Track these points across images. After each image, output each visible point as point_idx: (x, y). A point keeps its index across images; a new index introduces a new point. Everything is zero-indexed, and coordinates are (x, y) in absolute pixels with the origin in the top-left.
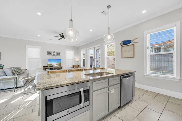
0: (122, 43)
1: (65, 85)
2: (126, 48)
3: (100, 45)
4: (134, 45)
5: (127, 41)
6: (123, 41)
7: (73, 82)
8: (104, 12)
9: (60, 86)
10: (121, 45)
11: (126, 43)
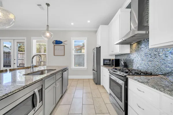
0: (55, 42)
1: (17, 91)
2: (58, 47)
3: (25, 38)
4: (64, 45)
5: (59, 41)
6: (55, 40)
7: (27, 84)
8: (41, 5)
9: (10, 94)
10: (54, 44)
11: (58, 43)
